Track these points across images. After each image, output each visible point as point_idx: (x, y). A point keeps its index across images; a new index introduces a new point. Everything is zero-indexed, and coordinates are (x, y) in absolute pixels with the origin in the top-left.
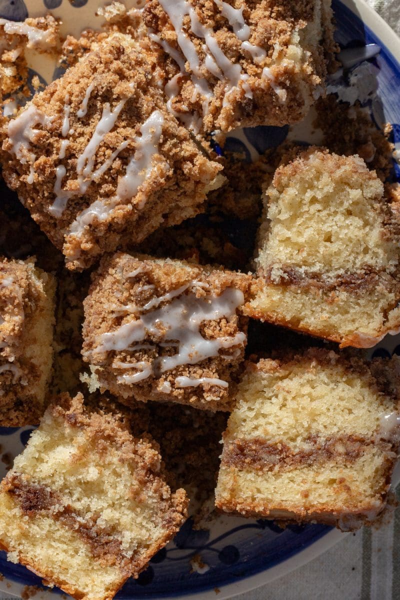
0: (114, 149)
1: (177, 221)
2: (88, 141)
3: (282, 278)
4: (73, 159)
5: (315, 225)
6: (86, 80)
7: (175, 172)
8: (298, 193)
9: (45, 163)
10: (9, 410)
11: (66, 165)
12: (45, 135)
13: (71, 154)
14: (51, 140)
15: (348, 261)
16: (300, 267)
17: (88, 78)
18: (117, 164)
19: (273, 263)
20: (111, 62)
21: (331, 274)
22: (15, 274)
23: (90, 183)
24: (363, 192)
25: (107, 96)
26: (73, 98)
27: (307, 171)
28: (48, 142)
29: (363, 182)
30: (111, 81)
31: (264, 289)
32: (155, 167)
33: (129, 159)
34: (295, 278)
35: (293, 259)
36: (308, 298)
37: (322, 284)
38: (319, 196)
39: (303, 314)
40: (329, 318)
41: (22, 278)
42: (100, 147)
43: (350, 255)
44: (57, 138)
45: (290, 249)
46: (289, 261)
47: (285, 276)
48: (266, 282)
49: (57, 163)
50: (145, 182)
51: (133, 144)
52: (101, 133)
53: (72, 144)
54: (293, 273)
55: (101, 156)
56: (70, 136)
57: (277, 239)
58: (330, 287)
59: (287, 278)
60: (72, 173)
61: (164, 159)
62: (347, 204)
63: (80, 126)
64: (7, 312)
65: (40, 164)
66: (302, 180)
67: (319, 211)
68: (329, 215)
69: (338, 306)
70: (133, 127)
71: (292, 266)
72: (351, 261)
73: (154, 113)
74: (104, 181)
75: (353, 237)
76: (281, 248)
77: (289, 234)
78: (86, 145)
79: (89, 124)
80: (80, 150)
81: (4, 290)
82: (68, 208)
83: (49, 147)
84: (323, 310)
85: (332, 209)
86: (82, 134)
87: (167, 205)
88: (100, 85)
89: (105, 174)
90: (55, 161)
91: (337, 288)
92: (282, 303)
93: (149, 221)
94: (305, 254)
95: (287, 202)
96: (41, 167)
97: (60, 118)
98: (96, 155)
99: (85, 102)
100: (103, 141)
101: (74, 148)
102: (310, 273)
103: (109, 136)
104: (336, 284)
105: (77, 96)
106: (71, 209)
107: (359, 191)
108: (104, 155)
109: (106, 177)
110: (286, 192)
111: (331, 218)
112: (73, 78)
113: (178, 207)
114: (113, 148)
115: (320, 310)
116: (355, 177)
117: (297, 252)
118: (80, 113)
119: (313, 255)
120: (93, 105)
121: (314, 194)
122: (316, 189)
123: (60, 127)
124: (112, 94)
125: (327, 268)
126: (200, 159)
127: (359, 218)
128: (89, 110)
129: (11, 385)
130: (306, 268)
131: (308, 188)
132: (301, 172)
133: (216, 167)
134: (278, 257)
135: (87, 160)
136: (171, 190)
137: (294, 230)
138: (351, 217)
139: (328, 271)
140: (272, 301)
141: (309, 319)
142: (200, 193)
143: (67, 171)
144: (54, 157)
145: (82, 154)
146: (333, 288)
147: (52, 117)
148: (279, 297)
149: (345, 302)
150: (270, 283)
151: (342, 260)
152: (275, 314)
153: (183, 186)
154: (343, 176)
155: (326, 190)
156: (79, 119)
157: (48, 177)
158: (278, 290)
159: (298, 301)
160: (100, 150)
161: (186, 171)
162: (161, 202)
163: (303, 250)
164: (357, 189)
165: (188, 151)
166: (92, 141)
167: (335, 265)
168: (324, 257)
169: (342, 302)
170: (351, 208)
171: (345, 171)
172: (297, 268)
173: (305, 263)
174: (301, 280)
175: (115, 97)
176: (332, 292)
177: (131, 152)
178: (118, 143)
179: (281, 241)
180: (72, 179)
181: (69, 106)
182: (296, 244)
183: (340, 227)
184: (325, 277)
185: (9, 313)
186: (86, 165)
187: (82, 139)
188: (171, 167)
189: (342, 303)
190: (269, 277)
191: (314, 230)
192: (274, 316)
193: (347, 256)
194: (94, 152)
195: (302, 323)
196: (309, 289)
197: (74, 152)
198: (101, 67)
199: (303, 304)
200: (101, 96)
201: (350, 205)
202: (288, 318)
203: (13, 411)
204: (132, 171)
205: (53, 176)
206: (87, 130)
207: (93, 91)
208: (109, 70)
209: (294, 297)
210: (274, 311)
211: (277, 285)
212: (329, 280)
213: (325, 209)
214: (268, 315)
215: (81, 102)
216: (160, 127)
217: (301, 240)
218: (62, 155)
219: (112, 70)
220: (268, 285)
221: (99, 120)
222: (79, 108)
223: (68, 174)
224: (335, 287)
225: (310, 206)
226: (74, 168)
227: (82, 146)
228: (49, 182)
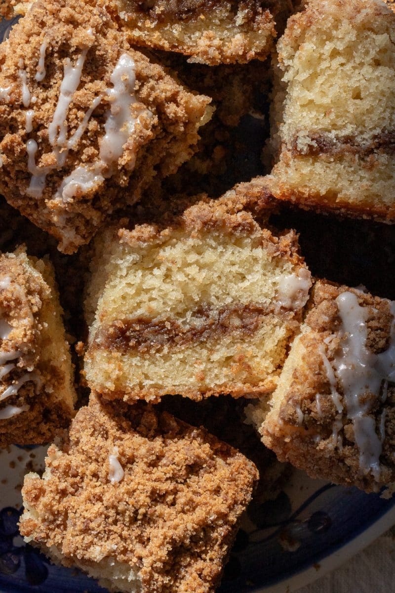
0: (86, 109)
1: (173, 171)
2: (55, 105)
3: (311, 147)
4: (43, 131)
5: (340, 82)
6: (37, 39)
7: (159, 118)
8: (317, 48)
9: (12, 142)
10: (38, 424)
11: (36, 138)
12: (5, 110)
13: (38, 126)
14: (14, 114)
15: (384, 118)
16: (330, 132)
17: (38, 34)
18: (93, 125)
19: (297, 131)
20: (59, 11)
21: (366, 136)
22: (10, 271)
23: (67, 153)
24: (390, 37)
25: (64, 51)
26: (27, 62)
27: (323, 19)
28: (10, 117)
29: (389, 25)
30: (65, 32)
31: (291, 163)
32: (136, 118)
33: (105, 115)
34: (325, 145)
35: (320, 123)
36: (343, 166)
37: (357, 148)
38: (341, 47)
39: (339, 185)
40: (371, 186)
41: (19, 274)
42: (70, 109)
43: (384, 111)
44: (20, 111)
45: (314, 113)
46: (316, 127)
47: (314, 144)
48: (293, 154)
49: (25, 138)
50: (130, 138)
51: (106, 98)
52: (68, 93)
53: (37, 114)
54: (322, 140)
55: (73, 120)
56: (34, 104)
57: (298, 104)
58: (366, 151)
59: (316, 145)
60: (45, 146)
61: (145, 107)
62: (374, 52)
63: (42, 90)
64: (13, 318)
65: (6, 144)
66: (319, 32)
67: (342, 65)
68: (354, 68)
69: (379, 171)
70: (102, 79)
71: (320, 131)
72: (387, 118)
73: (121, 57)
74: (82, 146)
75: (386, 90)
76: (305, 114)
77: (310, 96)
78: (54, 111)
79: (51, 87)
80: (48, 119)
81: (4, 293)
82: (47, 185)
83: (12, 123)
84: (362, 178)
85: (358, 61)
86: (45, 100)
87: (158, 156)
88: (53, 39)
89: (82, 139)
90: (22, 137)
91: (375, 151)
92: (314, 175)
93: (142, 179)
94: (333, 116)
95: (304, 59)
96: (9, 147)
97: (18, 87)
98: (68, 119)
99: (41, 62)
100: (72, 102)
101: (41, 117)
102: (342, 137)
103: (78, 96)
104: (373, 147)
105: (31, 59)
106: (51, 185)
107: (385, 35)
108: (77, 118)
109: (84, 142)
110: (302, 48)
111: (357, 71)
112: (21, 39)
113: (170, 155)
114: (85, 107)
115: (359, 178)
116: (379, 20)
117: (323, 115)
118: (39, 77)
119: (342, 116)
120: (50, 63)
121: (334, 46)
122: (335, 40)
123: (19, 96)
124: (70, 47)
125: (360, 129)
126: (184, 96)
127: (389, 68)
128: (47, 71)
129: (36, 397)
130: (337, 132)
131: (326, 40)
132: (317, 22)
133: (204, 101)
134: (302, 123)
135: (58, 127)
136: (159, 138)
137: (317, 90)
138: (380, 68)
139: (362, 133)
140: (302, 174)
141: (348, 190)
142: (191, 134)
143: (38, 144)
144: (22, 132)
145: (51, 122)
146: (370, 151)
147: (9, 88)
148: (309, 169)
149: (387, 165)
150: (298, 154)
151: (375, 118)
152: (308, 189)
153: (172, 131)
154: (366, 21)
155: (347, 39)
156: (39, 83)
157: (18, 156)
158: (308, 161)
159: (332, 172)
160: (71, 113)
161: (171, 115)
162: (150, 154)
163: (330, 112)
164: (383, 34)
165: (168, 90)
166: (59, 104)
167: (369, 124)
168: (355, 117)
169: (383, 166)
170: (378, 57)
171: (367, 14)
172: (326, 134)
173: (334, 126)
174: (332, 146)
175: (73, 49)
176: (371, 156)
177: (105, 108)
178: (89, 101)
179: (302, 106)
180: (46, 152)
181: (25, 71)
182: (320, 106)
183: (368, 81)
184: (360, 140)
185: (15, 318)
186: (58, 133)
187: (47, 106)
188: (154, 114)
189: (383, 168)
190: (295, 147)
191: (340, 88)
192: (306, 192)
193: (381, 113)
194: (64, 117)
195: (339, 196)
196: (343, 155)
197: (42, 122)
198: (49, 20)
199: (339, 174)
200: (56, 52)
201: (378, 53)
202: (323, 192)
203: (43, 424)
204: (111, 129)
205: (24, 153)
206: (51, 93)
207: (47, 49)
208: (60, 20)
209: (327, 167)
210: (306, 186)
211: (306, 155)
212: (364, 142)
213: (348, 61)
214: (299, 192)
215: (37, 64)
216: (132, 71)
217: (326, 101)
218: (29, 128)
219: (63, 20)
220: (295, 157)
221: (62, 79)
222: (36, 71)
223: (40, 148)
224: (372, 150)
225: (331, 61)
226: (45, 139)
227: (50, 113)
228: (20, 161)
